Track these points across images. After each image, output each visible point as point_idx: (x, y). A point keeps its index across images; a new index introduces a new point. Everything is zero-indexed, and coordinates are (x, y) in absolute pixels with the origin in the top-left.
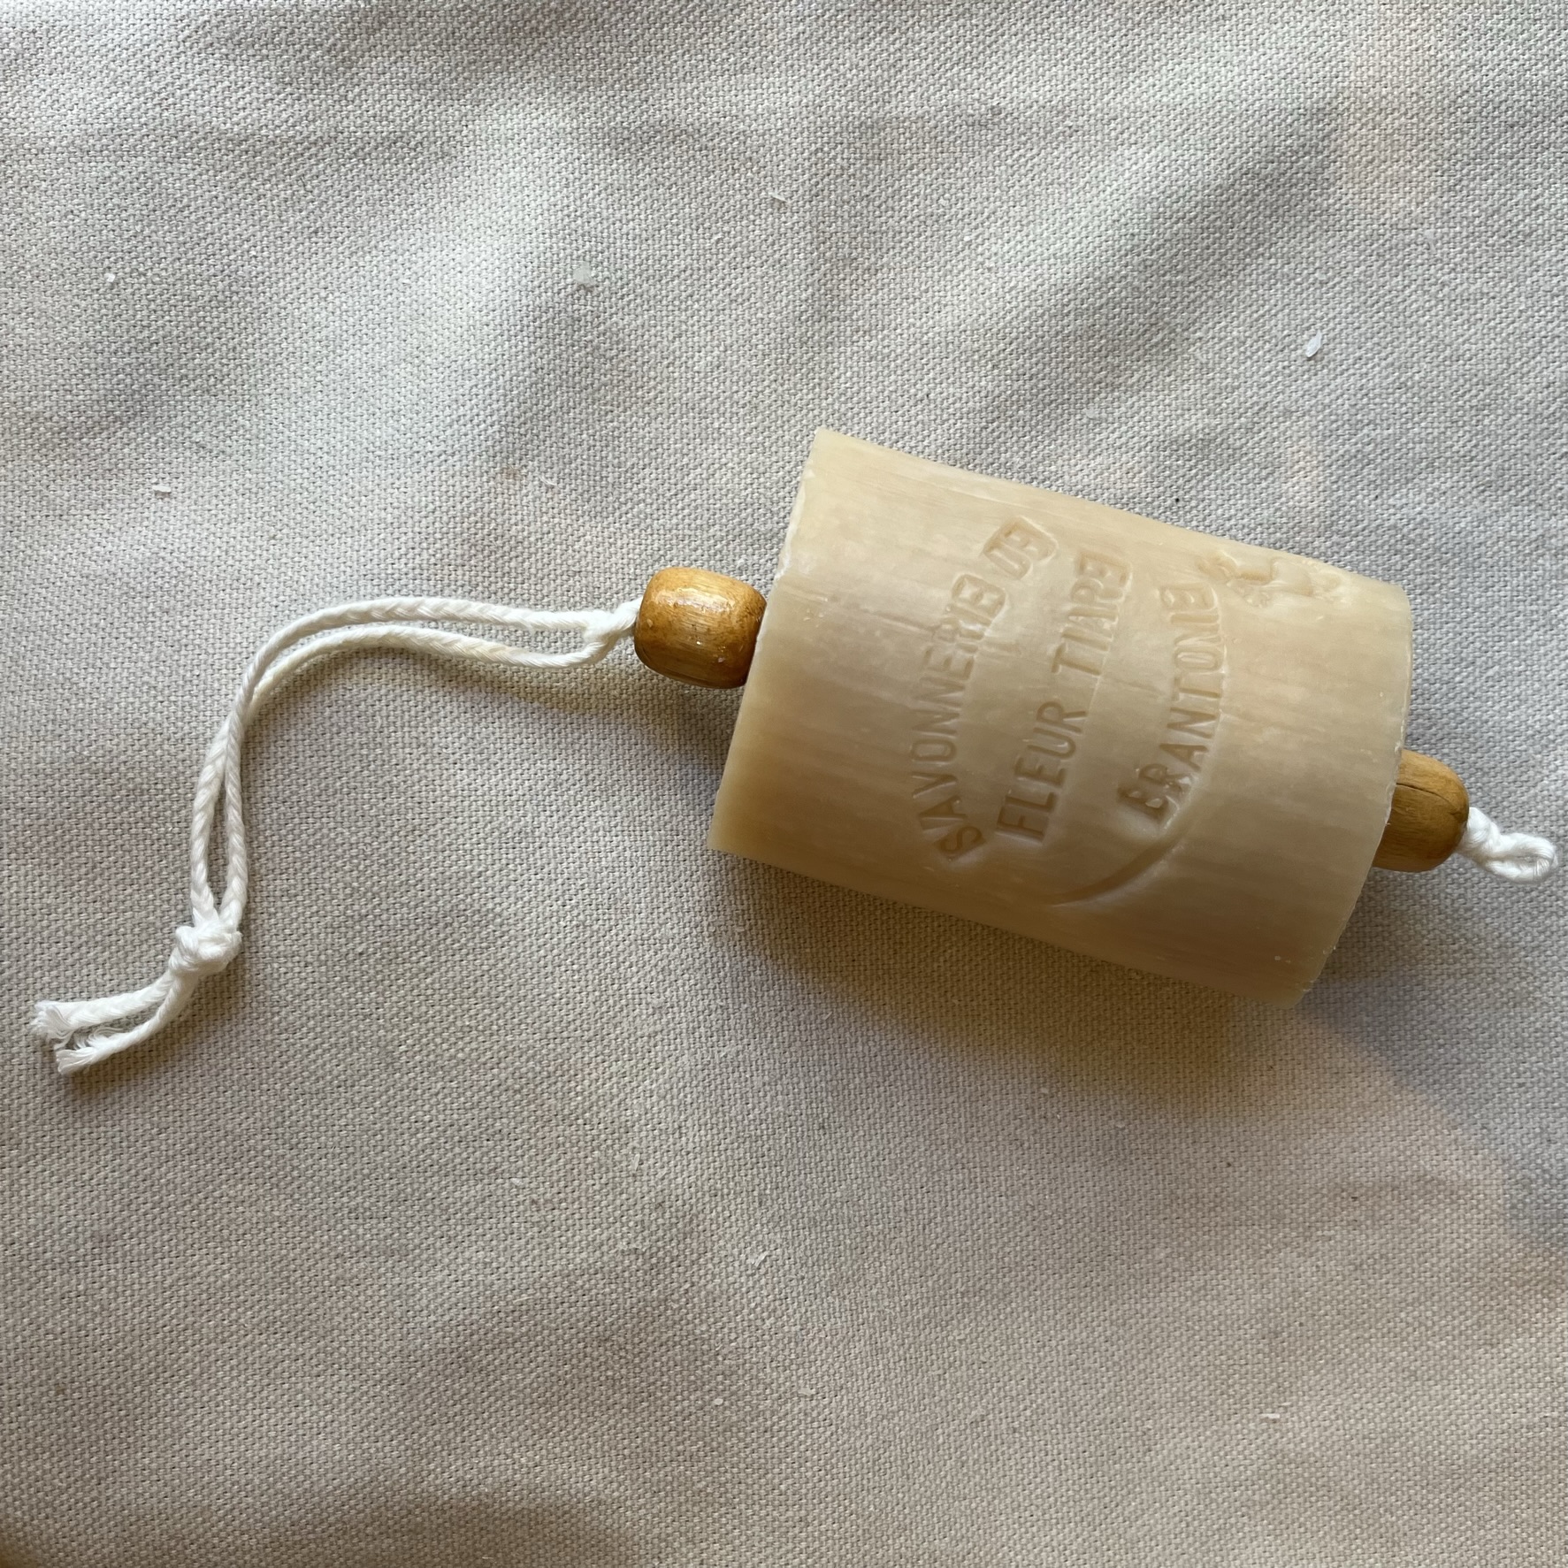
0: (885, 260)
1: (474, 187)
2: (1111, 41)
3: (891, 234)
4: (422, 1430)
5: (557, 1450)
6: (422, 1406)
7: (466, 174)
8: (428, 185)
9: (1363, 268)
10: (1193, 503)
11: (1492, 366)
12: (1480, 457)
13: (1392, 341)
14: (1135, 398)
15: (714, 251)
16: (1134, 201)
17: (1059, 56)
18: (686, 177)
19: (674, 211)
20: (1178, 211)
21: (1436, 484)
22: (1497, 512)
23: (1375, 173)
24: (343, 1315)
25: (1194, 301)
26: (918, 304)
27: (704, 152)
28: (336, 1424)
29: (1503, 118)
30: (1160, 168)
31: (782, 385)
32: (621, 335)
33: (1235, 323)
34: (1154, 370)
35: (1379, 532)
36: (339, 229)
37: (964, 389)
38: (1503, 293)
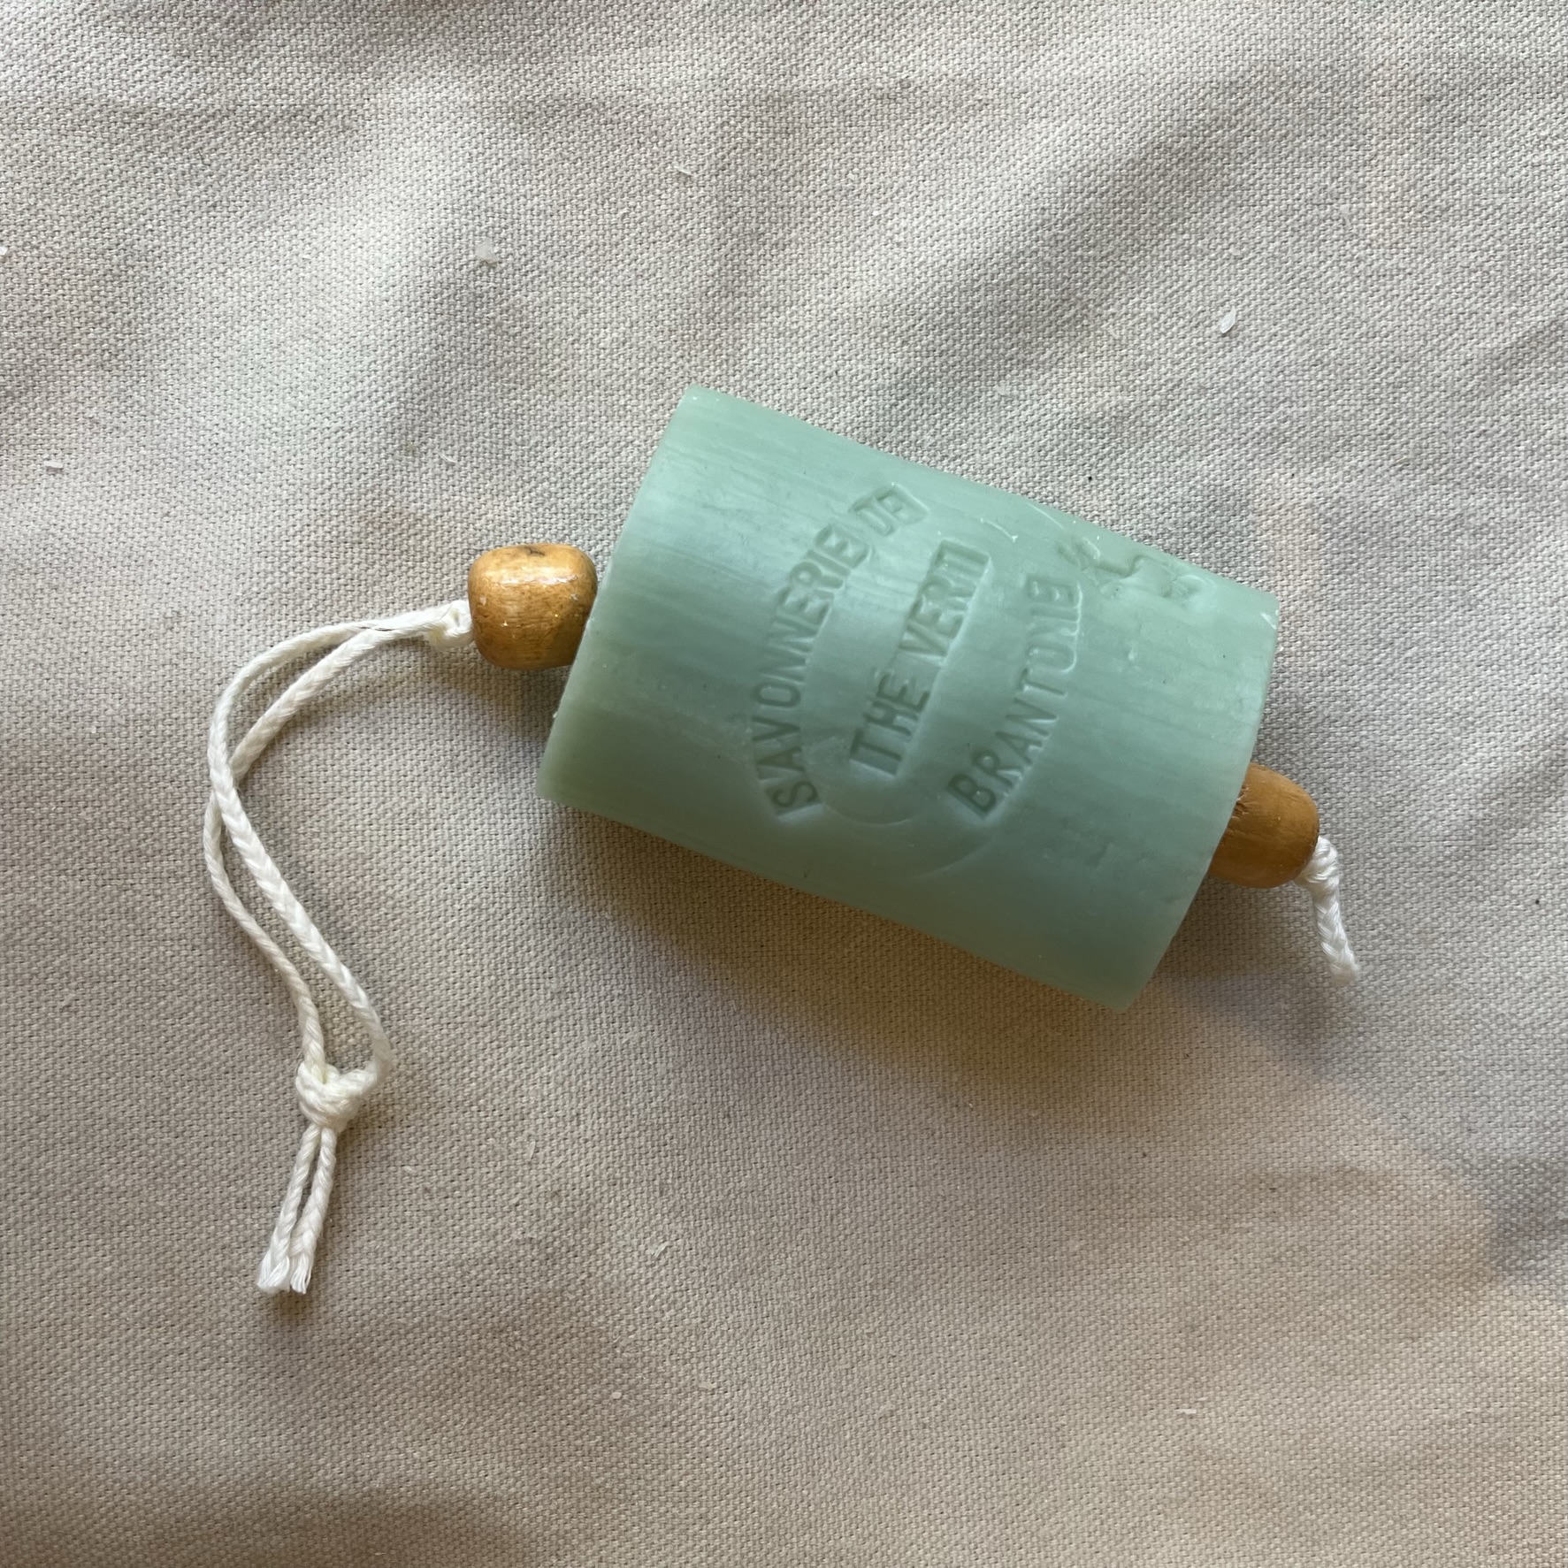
0: (793, 235)
1: (376, 162)
2: (1021, 14)
3: (799, 208)
4: (312, 1423)
5: (452, 1444)
6: (312, 1399)
7: (368, 148)
8: (329, 159)
9: (1277, 243)
10: (1107, 481)
11: (1409, 343)
12: (1397, 435)
13: (1308, 318)
14: (1047, 375)
15: (620, 226)
16: (1045, 174)
17: (969, 28)
18: (591, 152)
19: (579, 186)
20: (1089, 185)
21: (1353, 462)
22: (1414, 490)
23: (1290, 147)
24: (229, 1307)
25: (1107, 276)
26: (826, 279)
27: (609, 126)
28: (222, 1419)
29: (1419, 91)
30: (1071, 142)
31: (689, 361)
32: (524, 312)
33: (1149, 299)
34: (1067, 347)
35: (1296, 510)
36: (238, 203)
37: (874, 366)
38: (1420, 268)
